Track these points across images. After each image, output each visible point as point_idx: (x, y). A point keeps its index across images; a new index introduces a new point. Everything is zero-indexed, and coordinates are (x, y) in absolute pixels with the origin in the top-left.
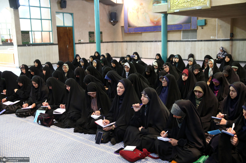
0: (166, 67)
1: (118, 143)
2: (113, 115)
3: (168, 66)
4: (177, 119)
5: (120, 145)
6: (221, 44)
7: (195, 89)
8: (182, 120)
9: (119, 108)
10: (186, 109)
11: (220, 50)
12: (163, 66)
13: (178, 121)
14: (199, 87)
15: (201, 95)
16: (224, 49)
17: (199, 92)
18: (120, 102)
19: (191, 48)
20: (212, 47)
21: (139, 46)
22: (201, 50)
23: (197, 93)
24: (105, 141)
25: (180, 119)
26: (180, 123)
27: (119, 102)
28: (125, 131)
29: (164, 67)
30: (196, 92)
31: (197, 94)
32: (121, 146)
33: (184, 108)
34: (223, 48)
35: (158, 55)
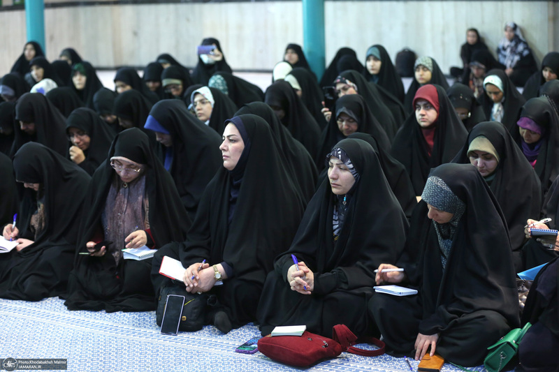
0: (345, 89)
1: (237, 328)
2: (209, 244)
3: (351, 84)
4: (438, 224)
5: (244, 332)
7: (472, 147)
8: (453, 227)
9: (228, 216)
10: (468, 190)
12: (335, 85)
13: (440, 231)
14: (486, 139)
15: (492, 164)
17: (486, 156)
18: (233, 195)
23: (479, 160)
24: (193, 323)
25: (447, 225)
26: (444, 237)
27: (230, 196)
28: (262, 285)
29: (339, 87)
30: (476, 157)
31: (479, 165)
32: (250, 335)
33: (462, 188)
35: (295, 48)
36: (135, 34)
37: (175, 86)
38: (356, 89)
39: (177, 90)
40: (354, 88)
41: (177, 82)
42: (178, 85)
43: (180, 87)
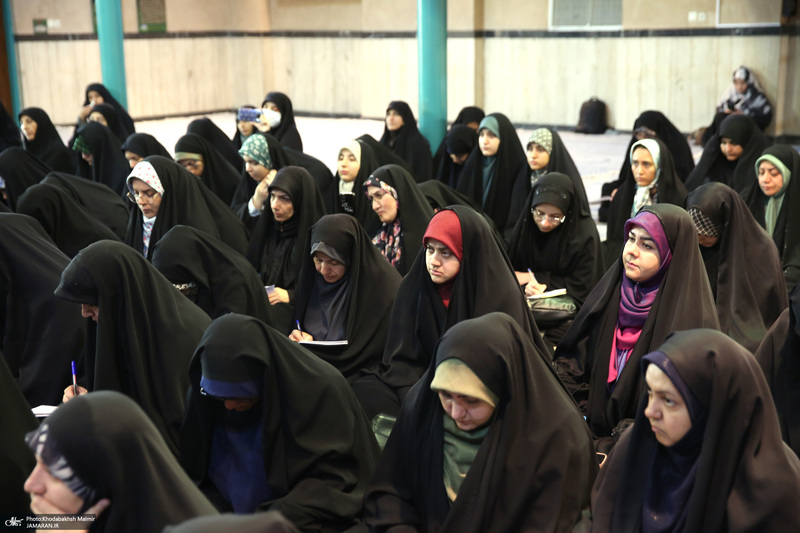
6: (740, 54)
11: (735, 81)
14: (463, 365)
15: (480, 414)
16: (752, 79)
17: (467, 401)
19: (596, 68)
20: (692, 65)
21: (347, 58)
22: (640, 79)
29: (371, 191)
30: (450, 397)
34: (748, 73)
36: (289, 72)
37: (192, 162)
38: (395, 195)
39: (196, 167)
40: (392, 195)
41: (195, 156)
42: (195, 160)
43: (199, 163)
